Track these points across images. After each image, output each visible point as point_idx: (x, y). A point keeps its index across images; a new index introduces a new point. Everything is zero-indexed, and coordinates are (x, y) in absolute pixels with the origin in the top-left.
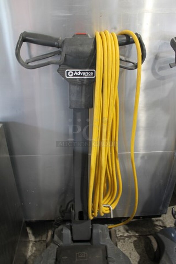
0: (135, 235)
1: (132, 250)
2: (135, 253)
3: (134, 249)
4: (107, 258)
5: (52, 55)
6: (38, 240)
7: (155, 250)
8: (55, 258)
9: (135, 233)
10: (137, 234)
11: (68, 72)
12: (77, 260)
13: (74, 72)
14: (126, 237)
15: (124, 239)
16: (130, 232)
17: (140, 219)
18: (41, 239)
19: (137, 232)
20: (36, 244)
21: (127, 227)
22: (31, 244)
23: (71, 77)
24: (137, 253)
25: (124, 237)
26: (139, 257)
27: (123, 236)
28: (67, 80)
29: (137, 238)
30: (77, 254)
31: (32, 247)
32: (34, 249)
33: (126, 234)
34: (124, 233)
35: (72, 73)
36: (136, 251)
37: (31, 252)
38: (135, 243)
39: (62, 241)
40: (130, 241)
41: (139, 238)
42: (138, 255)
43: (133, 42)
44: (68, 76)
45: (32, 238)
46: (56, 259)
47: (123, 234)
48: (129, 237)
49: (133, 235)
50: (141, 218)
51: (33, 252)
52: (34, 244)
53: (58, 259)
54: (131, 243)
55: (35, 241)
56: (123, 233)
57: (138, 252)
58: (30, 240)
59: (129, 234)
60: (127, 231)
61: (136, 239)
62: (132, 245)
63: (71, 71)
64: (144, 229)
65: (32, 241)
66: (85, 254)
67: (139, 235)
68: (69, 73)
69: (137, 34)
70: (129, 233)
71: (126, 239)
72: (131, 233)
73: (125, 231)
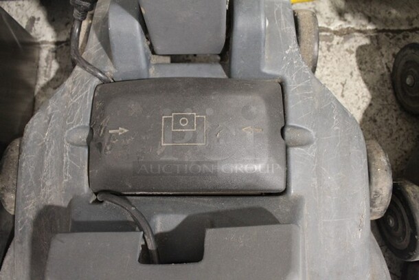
0: (363, 29)
1: (351, 74)
2: (358, 84)
3: (357, 72)
4: (283, 128)
9: (364, 22)
10: (370, 27)
14: (335, 33)
15: (330, 39)
16: (349, 17)
19: (370, 19)
24: (363, 85)
25: (328, 34)
26: (369, 96)
27: (327, 30)
29: (371, 38)
31: (48, 60)
33: (337, 24)
34: (329, 21)
36: (360, 78)
37: (46, 74)
38: (361, 52)
40: (346, 46)
41: (376, 38)
42: (365, 91)
45: (45, 33)
47: (329, 24)
48: (346, 34)
49: (358, 28)
51: (52, 74)
54: (351, 52)
56: (327, 21)
59: (345, 26)
60: (341, 14)
62: (353, 60)
64: (394, 12)
67: (377, 31)
70: (345, 20)
71: (337, 39)
72: (353, 22)
73: (333, 15)
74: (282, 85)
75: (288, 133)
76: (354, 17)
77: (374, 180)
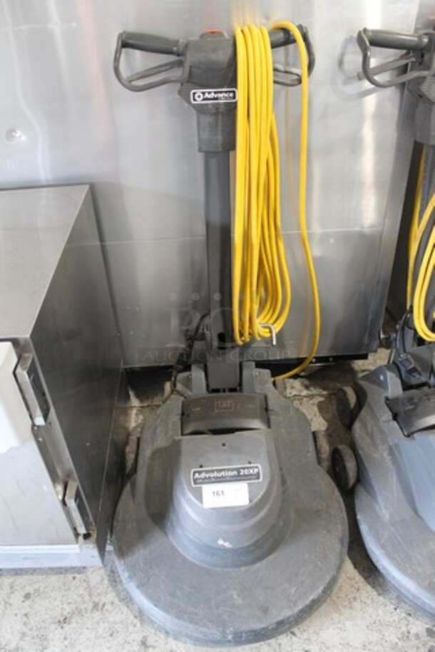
0: (321, 394)
1: (315, 414)
3: (318, 414)
4: (267, 409)
5: (168, 67)
6: (145, 404)
7: (352, 406)
8: (180, 412)
9: (321, 390)
10: (325, 393)
11: (194, 94)
12: (216, 411)
13: (204, 93)
14: (305, 397)
15: (302, 399)
16: (312, 389)
17: (329, 361)
18: (152, 402)
19: (324, 389)
20: (143, 410)
21: (306, 382)
22: (134, 411)
23: (199, 101)
24: (323, 420)
26: (327, 425)
27: (299, 396)
28: (194, 106)
29: (326, 398)
30: (216, 403)
31: (137, 414)
32: (141, 417)
33: (305, 393)
34: (300, 391)
35: (201, 95)
36: (321, 418)
37: (136, 421)
38: (320, 406)
39: (191, 390)
40: (311, 402)
41: (328, 397)
42: (324, 422)
43: (294, 41)
44: (195, 100)
45: (135, 402)
46: (183, 414)
48: (311, 397)
49: (318, 393)
50: (331, 359)
51: (140, 421)
52: (139, 410)
53: (186, 413)
54: (314, 405)
55: (142, 407)
57: (324, 418)
58: (133, 405)
59: (310, 393)
60: (307, 388)
61: (321, 399)
62: (316, 408)
63: (199, 92)
65: (135, 407)
66: (231, 404)
67: (329, 395)
68: (196, 95)
69: (300, 27)
70: (310, 390)
71: (305, 399)
72: (314, 391)
73: (302, 388)
74: (266, 398)
75: (269, 412)
76: (315, 387)
77: (318, 440)
